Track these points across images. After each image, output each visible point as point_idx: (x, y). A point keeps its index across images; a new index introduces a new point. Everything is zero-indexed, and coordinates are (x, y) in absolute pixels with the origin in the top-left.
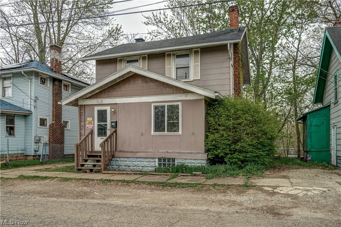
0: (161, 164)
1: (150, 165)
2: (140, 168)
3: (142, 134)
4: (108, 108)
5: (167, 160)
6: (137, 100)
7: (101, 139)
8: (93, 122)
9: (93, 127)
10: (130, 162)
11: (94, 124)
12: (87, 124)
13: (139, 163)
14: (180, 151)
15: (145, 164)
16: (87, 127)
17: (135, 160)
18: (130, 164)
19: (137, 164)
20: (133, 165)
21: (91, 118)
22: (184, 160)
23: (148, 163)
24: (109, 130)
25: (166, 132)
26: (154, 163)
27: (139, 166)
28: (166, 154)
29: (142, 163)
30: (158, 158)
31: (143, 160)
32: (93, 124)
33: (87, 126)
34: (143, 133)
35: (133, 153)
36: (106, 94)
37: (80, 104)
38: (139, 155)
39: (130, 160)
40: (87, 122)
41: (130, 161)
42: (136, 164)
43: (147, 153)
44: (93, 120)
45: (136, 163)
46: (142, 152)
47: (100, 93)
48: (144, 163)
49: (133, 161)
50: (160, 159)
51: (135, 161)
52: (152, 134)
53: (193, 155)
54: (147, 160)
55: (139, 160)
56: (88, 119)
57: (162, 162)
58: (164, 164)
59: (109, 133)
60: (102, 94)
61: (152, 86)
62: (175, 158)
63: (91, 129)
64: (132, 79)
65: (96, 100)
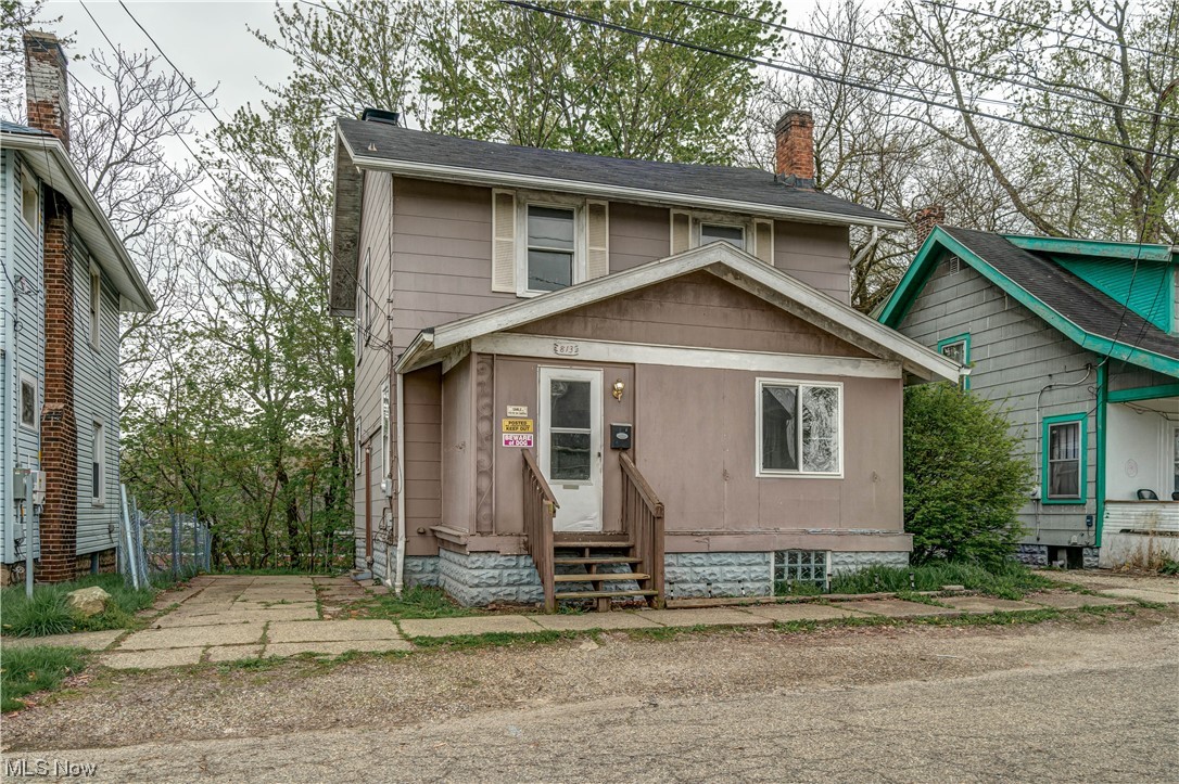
0: (783, 570)
1: (753, 575)
2: (719, 585)
3: (725, 474)
4: (596, 378)
5: (800, 556)
6: (708, 361)
7: (565, 487)
8: (530, 423)
9: (529, 443)
10: (686, 569)
11: (535, 432)
12: (504, 429)
13: (716, 569)
14: (841, 529)
15: (739, 572)
16: (507, 442)
17: (705, 559)
18: (685, 574)
19: (710, 575)
20: (696, 578)
21: (524, 409)
22: (853, 555)
23: (744, 568)
24: (599, 455)
25: (801, 471)
26: (766, 568)
27: (716, 581)
28: (804, 537)
29: (726, 569)
30: (776, 552)
31: (730, 560)
32: (531, 429)
33: (506, 437)
34: (728, 472)
35: (697, 539)
36: (589, 325)
37: (479, 351)
38: (718, 543)
39: (685, 561)
40: (505, 422)
41: (684, 565)
42: (708, 572)
43: (746, 537)
44: (534, 413)
45: (708, 570)
46: (729, 534)
47: (565, 318)
48: (733, 568)
49: (696, 566)
50: (779, 555)
51: (702, 565)
52: (757, 475)
53: (877, 539)
54: (744, 559)
55: (715, 559)
56: (510, 409)
57: (786, 564)
58: (793, 571)
59: (601, 466)
60: (577, 326)
61: (757, 319)
62: (825, 551)
63: (523, 450)
64: (689, 287)
65: (552, 342)
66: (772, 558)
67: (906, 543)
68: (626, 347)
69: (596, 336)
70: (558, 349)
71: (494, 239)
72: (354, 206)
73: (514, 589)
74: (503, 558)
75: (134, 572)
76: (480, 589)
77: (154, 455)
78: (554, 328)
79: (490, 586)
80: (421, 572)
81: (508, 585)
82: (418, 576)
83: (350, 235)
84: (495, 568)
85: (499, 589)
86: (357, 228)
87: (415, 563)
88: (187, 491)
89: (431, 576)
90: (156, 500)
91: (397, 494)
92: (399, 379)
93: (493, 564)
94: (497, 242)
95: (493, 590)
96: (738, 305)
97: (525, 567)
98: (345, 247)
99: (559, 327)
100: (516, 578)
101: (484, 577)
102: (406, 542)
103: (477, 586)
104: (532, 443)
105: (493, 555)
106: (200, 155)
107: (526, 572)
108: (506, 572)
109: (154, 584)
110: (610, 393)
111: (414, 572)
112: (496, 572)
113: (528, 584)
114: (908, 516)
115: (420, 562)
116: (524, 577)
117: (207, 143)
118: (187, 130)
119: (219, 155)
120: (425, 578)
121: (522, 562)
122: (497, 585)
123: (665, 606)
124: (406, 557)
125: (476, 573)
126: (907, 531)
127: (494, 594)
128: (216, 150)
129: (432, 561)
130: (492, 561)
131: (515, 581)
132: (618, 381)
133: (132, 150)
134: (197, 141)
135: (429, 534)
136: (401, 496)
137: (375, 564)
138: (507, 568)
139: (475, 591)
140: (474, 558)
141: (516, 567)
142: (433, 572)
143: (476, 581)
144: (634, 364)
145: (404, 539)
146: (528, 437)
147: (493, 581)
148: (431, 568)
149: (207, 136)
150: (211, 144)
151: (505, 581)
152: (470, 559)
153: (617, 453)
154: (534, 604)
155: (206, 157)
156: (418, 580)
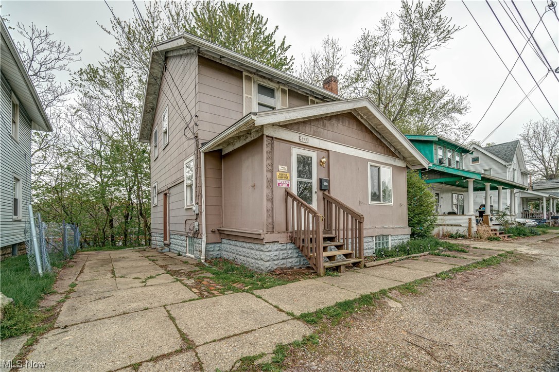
3: (360, 203)
4: (314, 156)
5: (382, 238)
6: (353, 153)
8: (288, 175)
9: (288, 185)
11: (291, 180)
12: (278, 177)
14: (393, 226)
16: (279, 184)
21: (286, 168)
22: (396, 236)
23: (366, 244)
24: (316, 193)
25: (382, 202)
26: (373, 243)
28: (384, 230)
30: (375, 236)
32: (289, 178)
33: (278, 181)
36: (312, 129)
37: (267, 134)
40: (278, 174)
43: (367, 230)
44: (290, 170)
47: (303, 124)
50: (376, 238)
52: (369, 203)
54: (366, 240)
56: (280, 167)
57: (378, 241)
58: (379, 244)
59: (316, 198)
60: (307, 128)
61: (368, 138)
62: (389, 235)
63: (285, 188)
64: (347, 119)
65: (298, 135)
66: (374, 238)
67: (408, 231)
68: (326, 142)
69: (316, 135)
70: (301, 139)
71: (244, 95)
72: (155, 92)
73: (285, 261)
74: (280, 245)
75: (39, 263)
76: (270, 263)
77: (49, 200)
78: (298, 128)
79: (274, 260)
80: (213, 251)
81: (282, 259)
82: (211, 253)
83: (151, 105)
84: (276, 250)
85: (278, 261)
86: (155, 103)
87: (210, 247)
88: (65, 214)
89: (218, 253)
90: (50, 218)
91: (201, 212)
92: (203, 155)
93: (276, 249)
94: (246, 97)
95: (276, 262)
96: (361, 130)
97: (290, 249)
98: (148, 111)
99: (301, 128)
100: (286, 255)
101: (272, 256)
102: (206, 236)
103: (269, 261)
104: (290, 185)
105: (276, 243)
106: (71, 80)
107: (290, 251)
108: (282, 252)
109: (53, 265)
110: (320, 163)
111: (210, 251)
112: (277, 252)
113: (291, 257)
114: (410, 220)
115: (212, 246)
116: (289, 254)
117: (74, 76)
118: (67, 69)
119: (80, 82)
120: (215, 253)
121: (289, 246)
122: (278, 259)
123: (365, 266)
124: (207, 244)
125: (268, 254)
126: (409, 226)
127: (276, 265)
128: (79, 79)
129: (218, 245)
130: (276, 246)
131: (286, 257)
132: (323, 158)
133: (39, 71)
134: (70, 74)
135: (217, 232)
136: (204, 214)
137: (171, 245)
138: (282, 250)
139: (267, 264)
140: (267, 245)
141: (285, 249)
142: (218, 250)
143: (268, 258)
144: (328, 151)
145: (205, 235)
146: (287, 182)
147: (276, 258)
148: (218, 249)
149: (75, 73)
150: (77, 77)
151: (281, 257)
152: (265, 247)
153: (322, 192)
154: (293, 268)
155: (74, 82)
156: (212, 255)
